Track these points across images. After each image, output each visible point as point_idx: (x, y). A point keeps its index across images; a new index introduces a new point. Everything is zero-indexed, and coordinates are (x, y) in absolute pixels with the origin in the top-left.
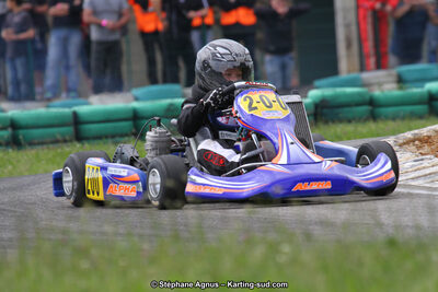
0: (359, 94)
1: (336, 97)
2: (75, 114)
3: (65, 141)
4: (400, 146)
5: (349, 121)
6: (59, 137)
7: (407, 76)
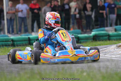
0: (105, 33)
1: (99, 34)
2: (29, 38)
3: (26, 45)
4: (118, 47)
5: (103, 40)
6: (24, 44)
7: (117, 29)
